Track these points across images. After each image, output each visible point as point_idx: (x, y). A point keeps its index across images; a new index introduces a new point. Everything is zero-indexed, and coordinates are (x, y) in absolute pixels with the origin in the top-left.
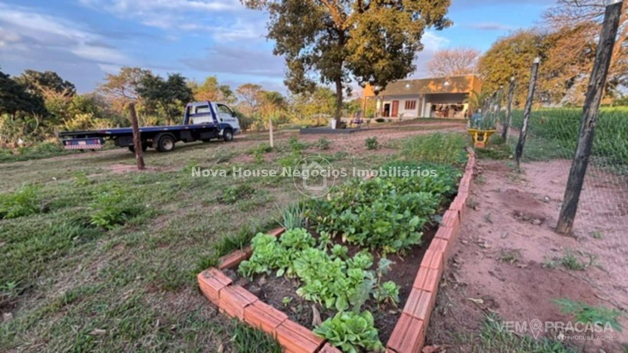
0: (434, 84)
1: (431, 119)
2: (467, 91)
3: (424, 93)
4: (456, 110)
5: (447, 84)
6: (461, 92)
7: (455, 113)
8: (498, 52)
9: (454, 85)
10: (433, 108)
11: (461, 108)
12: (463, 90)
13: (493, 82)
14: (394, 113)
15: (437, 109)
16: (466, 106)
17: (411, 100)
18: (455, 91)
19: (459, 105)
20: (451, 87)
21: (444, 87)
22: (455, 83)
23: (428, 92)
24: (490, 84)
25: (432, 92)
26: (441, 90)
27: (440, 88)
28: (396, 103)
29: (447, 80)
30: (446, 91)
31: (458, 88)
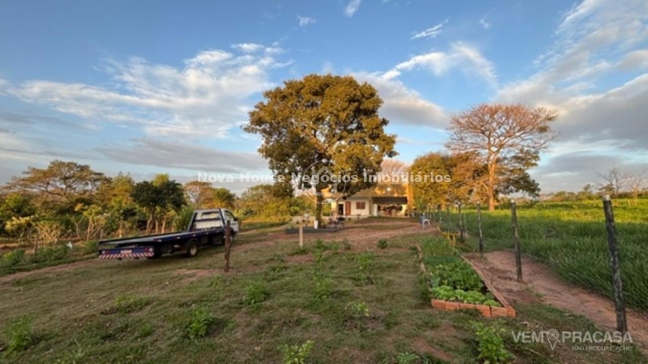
0: (379, 190)
1: (379, 218)
2: (405, 195)
3: (372, 196)
4: (397, 210)
5: (389, 189)
6: (400, 196)
7: (396, 213)
8: (419, 167)
9: (395, 190)
10: (379, 208)
11: (401, 209)
12: (402, 194)
13: (420, 188)
14: (348, 212)
15: (381, 209)
16: (404, 207)
17: (361, 201)
18: (396, 195)
19: (399, 206)
20: (392, 192)
21: (387, 192)
22: (395, 189)
23: (375, 196)
24: (418, 190)
25: (378, 196)
26: (385, 194)
27: (384, 192)
28: (349, 204)
29: (389, 187)
30: (389, 195)
31: (398, 193)
